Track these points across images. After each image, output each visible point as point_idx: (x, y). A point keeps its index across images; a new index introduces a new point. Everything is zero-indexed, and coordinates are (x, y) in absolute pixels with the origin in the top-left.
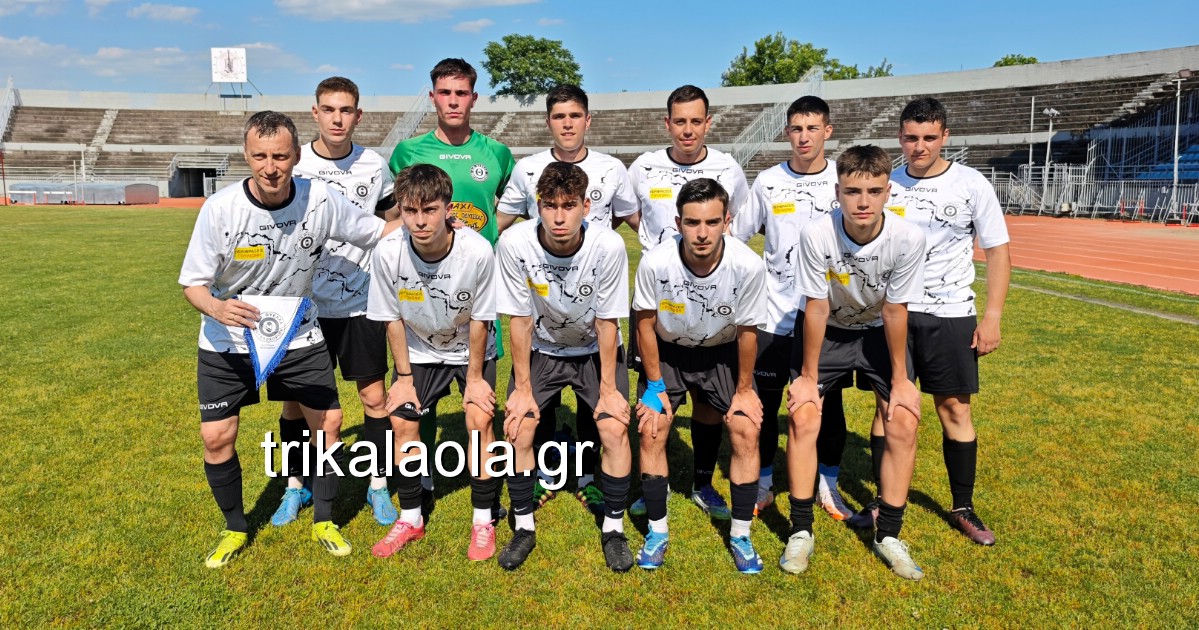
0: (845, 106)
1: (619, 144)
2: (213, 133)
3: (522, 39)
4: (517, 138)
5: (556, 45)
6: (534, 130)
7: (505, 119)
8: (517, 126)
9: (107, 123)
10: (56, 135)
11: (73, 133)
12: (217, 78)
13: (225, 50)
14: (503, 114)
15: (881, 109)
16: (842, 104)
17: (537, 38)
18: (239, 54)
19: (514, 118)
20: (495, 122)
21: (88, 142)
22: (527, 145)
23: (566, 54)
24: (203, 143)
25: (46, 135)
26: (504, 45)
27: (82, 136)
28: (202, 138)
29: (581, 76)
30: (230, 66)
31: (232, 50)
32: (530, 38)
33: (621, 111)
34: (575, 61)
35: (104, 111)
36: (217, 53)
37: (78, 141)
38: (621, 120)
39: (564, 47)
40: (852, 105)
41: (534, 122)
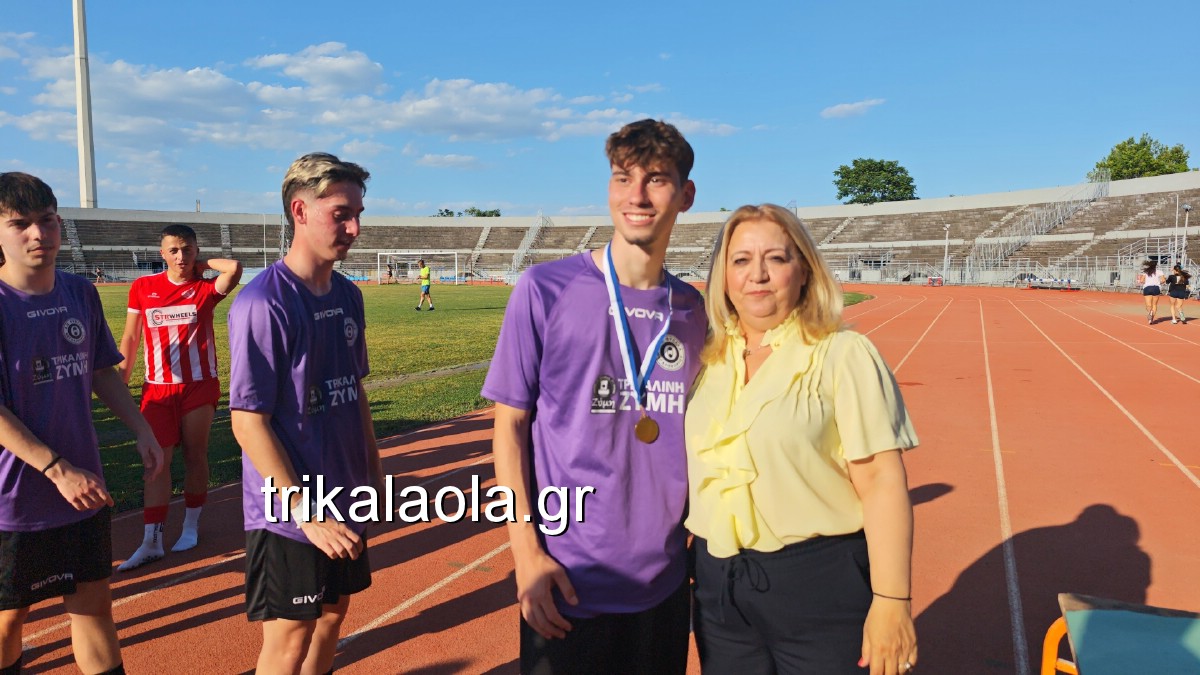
0: (1123, 202)
1: (924, 239)
3: (864, 161)
4: (849, 236)
5: (891, 164)
6: (865, 230)
7: (846, 223)
8: (852, 227)
9: (588, 235)
10: (559, 244)
11: (569, 242)
14: (844, 219)
15: (1151, 204)
16: (1120, 201)
17: (877, 160)
19: (852, 221)
20: (838, 225)
21: (574, 248)
22: (855, 242)
23: (902, 170)
25: (553, 244)
26: (852, 167)
27: (573, 244)
29: (914, 187)
32: (870, 161)
33: (937, 213)
34: (910, 175)
35: (588, 228)
37: (569, 248)
38: (933, 219)
39: (899, 165)
40: (1130, 201)
41: (866, 224)
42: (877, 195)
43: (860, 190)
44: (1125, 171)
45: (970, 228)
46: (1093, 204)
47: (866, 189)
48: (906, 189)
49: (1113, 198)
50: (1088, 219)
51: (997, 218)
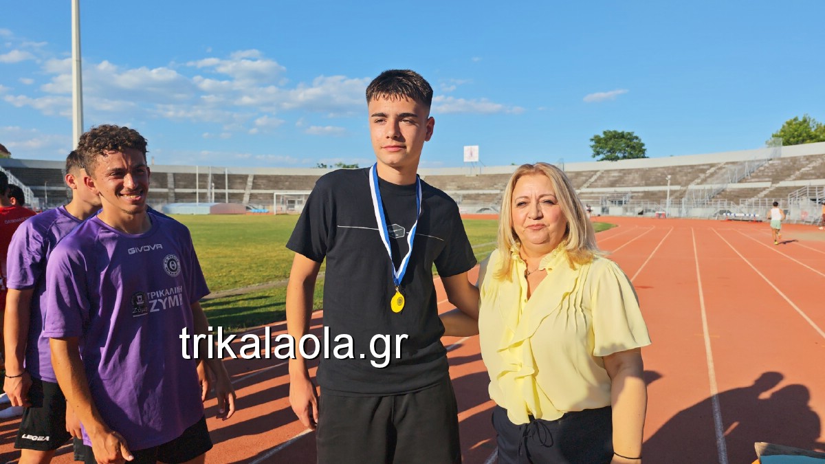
0: (791, 161)
1: (653, 186)
2: (461, 185)
4: (601, 183)
6: (611, 179)
7: (598, 174)
8: (603, 177)
12: (466, 160)
13: (469, 147)
14: (596, 171)
15: (811, 162)
16: (789, 160)
17: (620, 131)
18: (476, 148)
19: (602, 173)
20: (592, 176)
22: (604, 187)
23: (637, 138)
24: (455, 190)
26: (602, 136)
28: (456, 187)
29: (645, 150)
30: (471, 154)
31: (473, 147)
33: (662, 168)
34: (642, 141)
36: (466, 148)
38: (659, 172)
39: (635, 135)
40: (796, 160)
41: (613, 175)
42: (620, 155)
43: (609, 152)
44: (792, 139)
45: (685, 178)
46: (770, 162)
47: (612, 150)
48: (640, 151)
49: (784, 159)
50: (768, 172)
51: (703, 171)
